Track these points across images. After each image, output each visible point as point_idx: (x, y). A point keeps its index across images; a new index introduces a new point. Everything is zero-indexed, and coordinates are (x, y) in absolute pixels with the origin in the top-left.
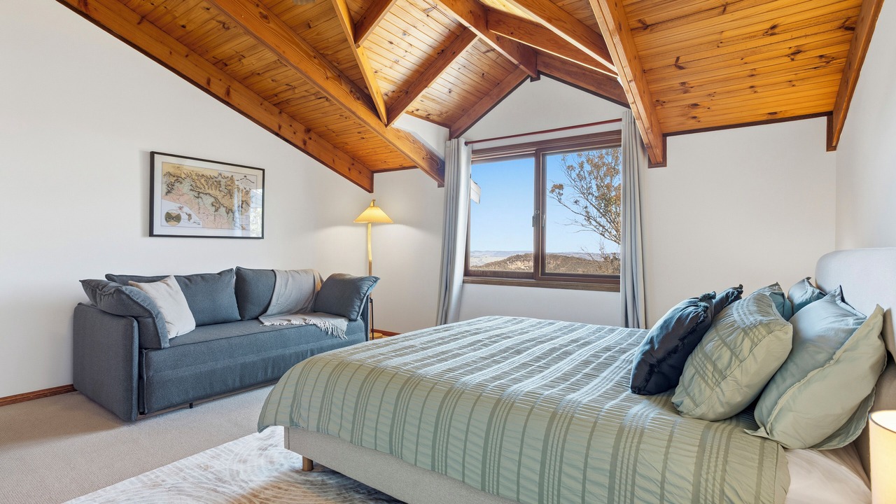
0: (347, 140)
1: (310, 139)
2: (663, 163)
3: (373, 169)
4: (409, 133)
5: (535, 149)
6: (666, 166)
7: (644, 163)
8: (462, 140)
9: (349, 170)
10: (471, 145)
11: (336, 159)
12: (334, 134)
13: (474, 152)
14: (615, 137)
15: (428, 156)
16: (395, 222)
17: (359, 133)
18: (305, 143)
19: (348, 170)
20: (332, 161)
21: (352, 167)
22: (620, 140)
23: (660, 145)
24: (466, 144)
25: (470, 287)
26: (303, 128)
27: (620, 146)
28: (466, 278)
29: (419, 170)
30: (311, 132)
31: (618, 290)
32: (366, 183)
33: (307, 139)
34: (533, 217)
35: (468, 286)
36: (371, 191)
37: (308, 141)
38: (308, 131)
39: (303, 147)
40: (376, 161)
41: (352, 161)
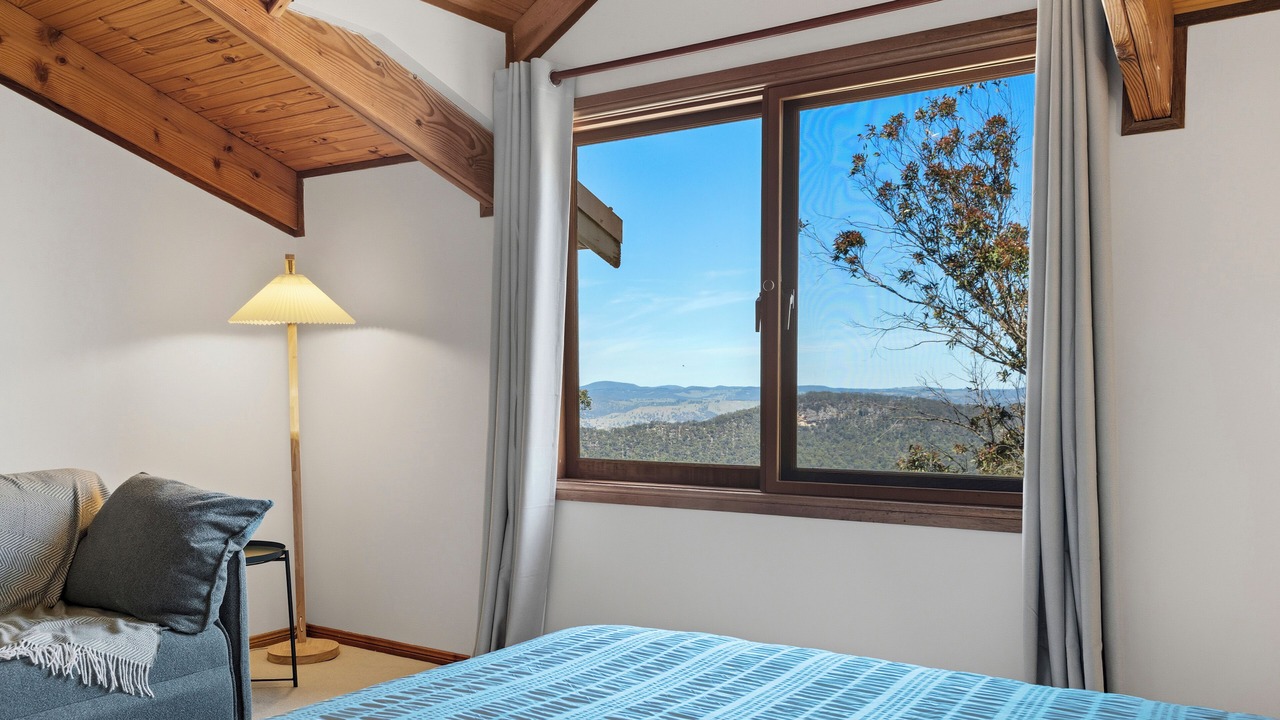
0: (187, 68)
1: (63, 61)
2: (1173, 117)
3: (295, 164)
4: (360, 39)
5: (760, 87)
6: (1180, 124)
7: (1107, 115)
8: (543, 66)
9: (217, 164)
10: (570, 81)
11: (165, 129)
12: (138, 48)
13: (583, 104)
14: (1016, 35)
15: (437, 117)
16: (362, 322)
17: (212, 40)
18: (42, 73)
19: (210, 165)
20: (153, 137)
21: (223, 156)
22: (1029, 45)
23: (1166, 49)
24: (556, 77)
25: (578, 513)
26: (30, 25)
27: (1031, 65)
28: (566, 485)
29: (417, 167)
30: (64, 39)
31: (1016, 528)
32: (282, 209)
33: (47, 59)
34: (757, 302)
35: (574, 510)
36: (296, 230)
37: (56, 69)
38: (52, 33)
39: (36, 87)
40: (298, 137)
41: (224, 139)
